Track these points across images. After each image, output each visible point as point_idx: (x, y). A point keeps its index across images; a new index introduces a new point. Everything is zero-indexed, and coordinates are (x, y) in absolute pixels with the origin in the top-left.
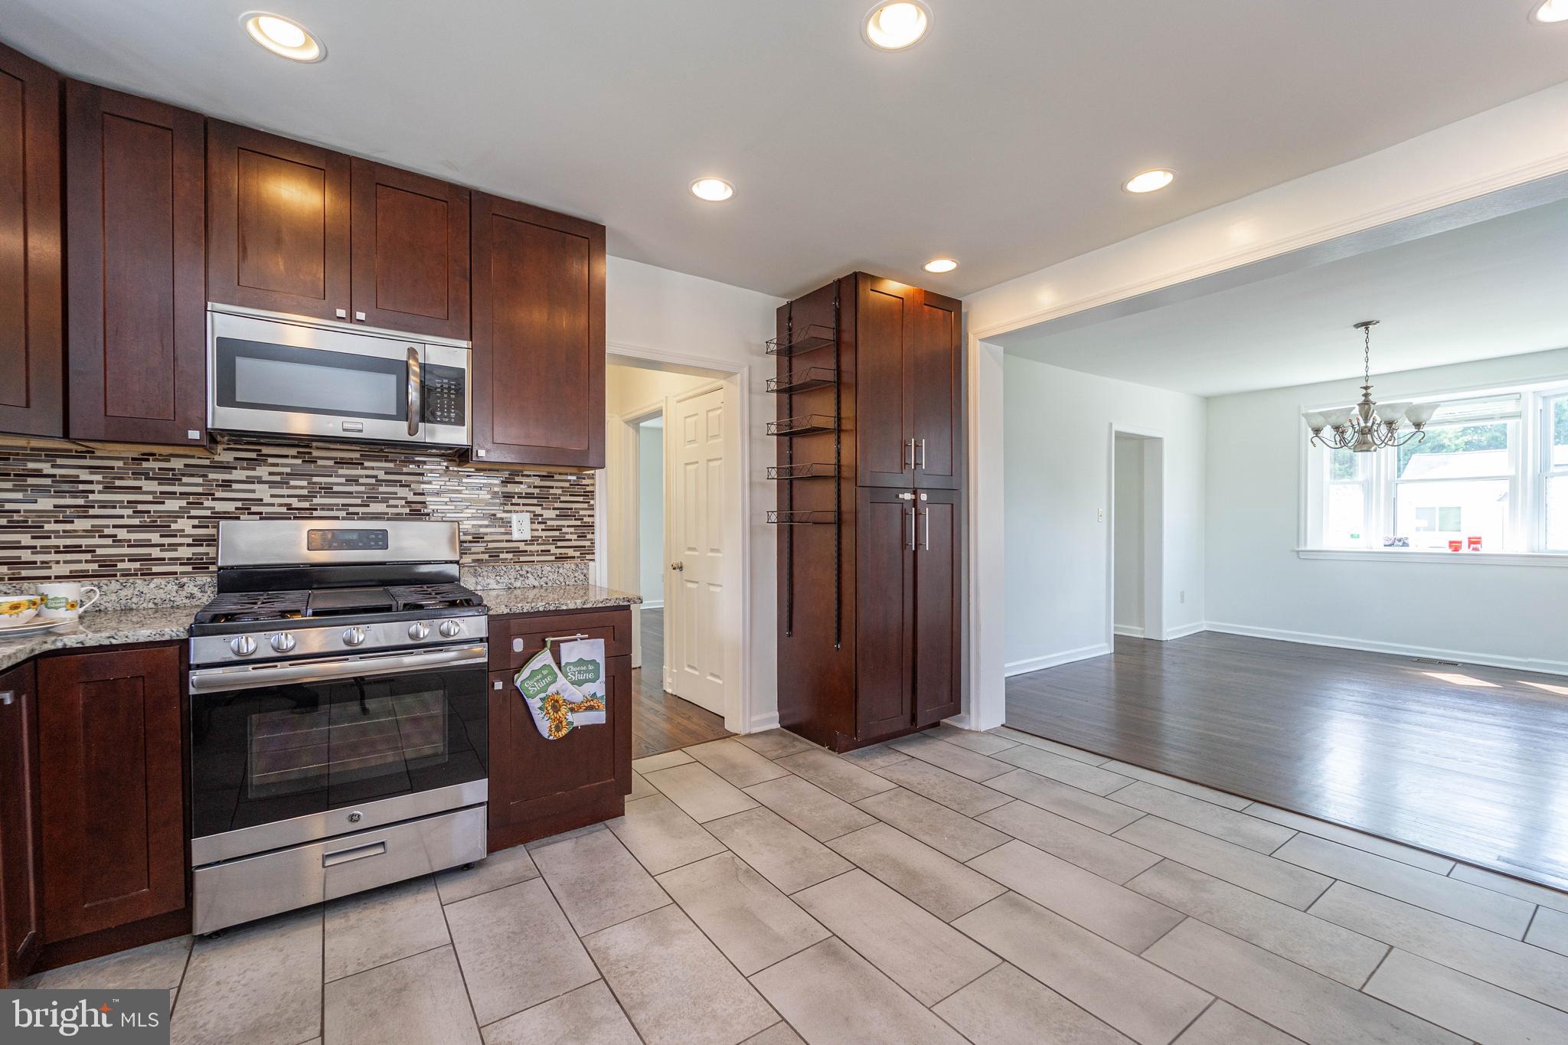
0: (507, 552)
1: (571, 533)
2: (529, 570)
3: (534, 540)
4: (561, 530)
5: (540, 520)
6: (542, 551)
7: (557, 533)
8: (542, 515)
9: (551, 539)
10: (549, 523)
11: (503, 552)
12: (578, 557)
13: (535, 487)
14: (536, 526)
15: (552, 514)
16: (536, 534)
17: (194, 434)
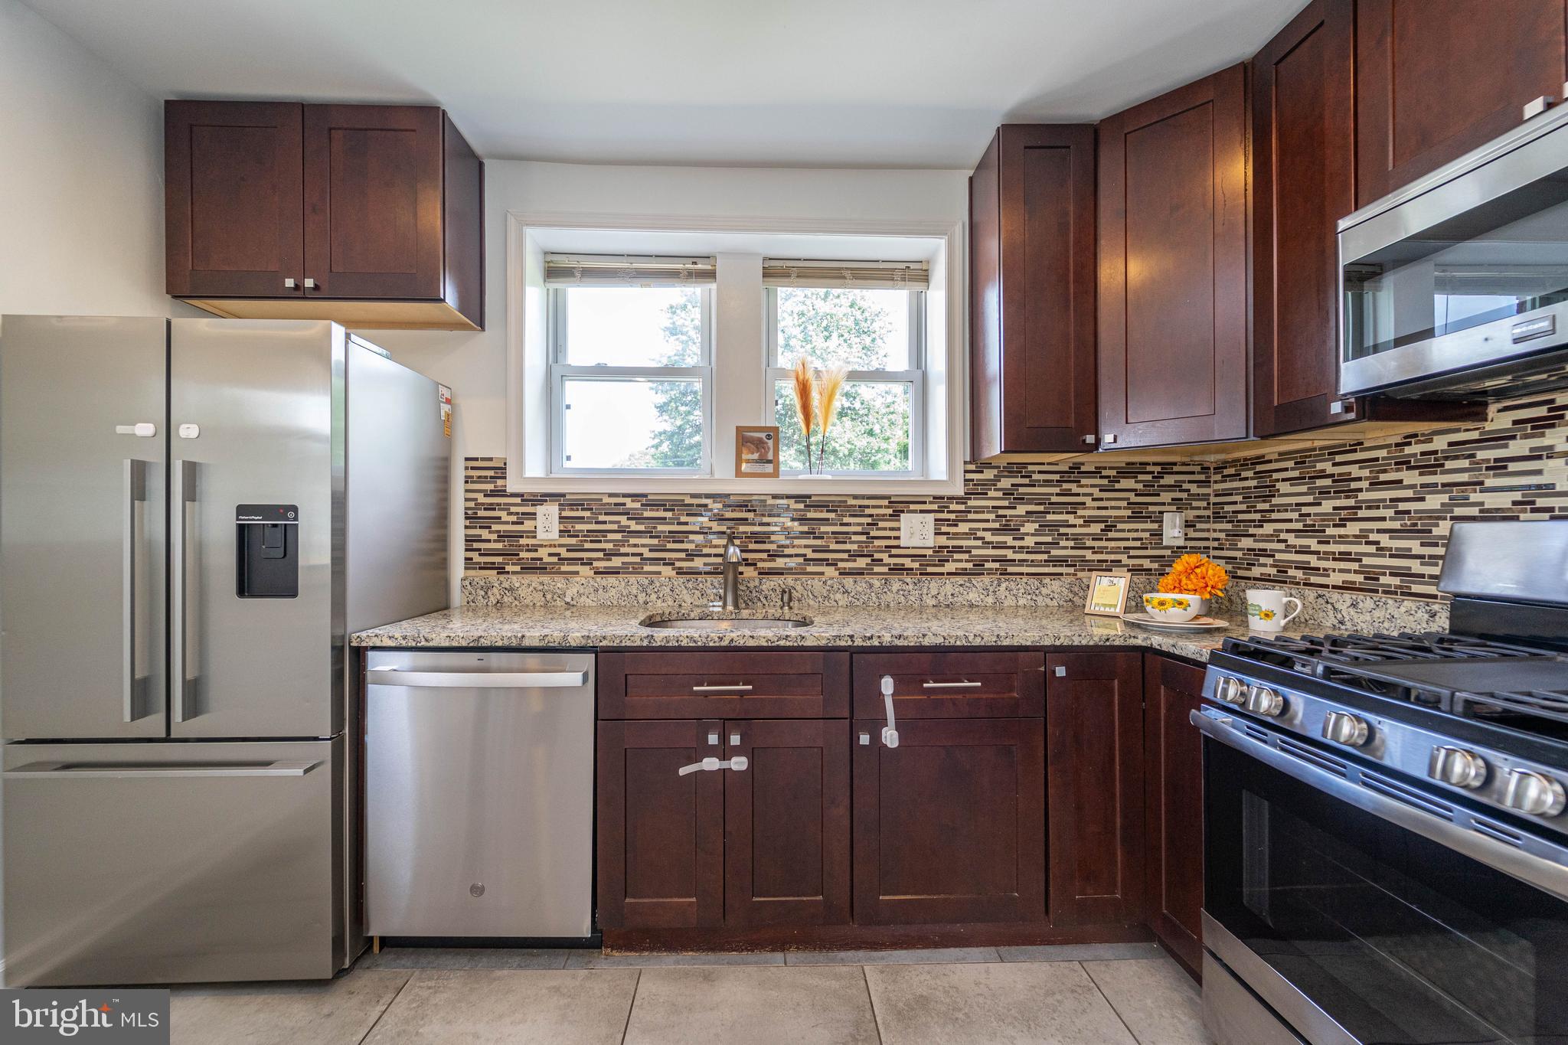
17: (1336, 408)
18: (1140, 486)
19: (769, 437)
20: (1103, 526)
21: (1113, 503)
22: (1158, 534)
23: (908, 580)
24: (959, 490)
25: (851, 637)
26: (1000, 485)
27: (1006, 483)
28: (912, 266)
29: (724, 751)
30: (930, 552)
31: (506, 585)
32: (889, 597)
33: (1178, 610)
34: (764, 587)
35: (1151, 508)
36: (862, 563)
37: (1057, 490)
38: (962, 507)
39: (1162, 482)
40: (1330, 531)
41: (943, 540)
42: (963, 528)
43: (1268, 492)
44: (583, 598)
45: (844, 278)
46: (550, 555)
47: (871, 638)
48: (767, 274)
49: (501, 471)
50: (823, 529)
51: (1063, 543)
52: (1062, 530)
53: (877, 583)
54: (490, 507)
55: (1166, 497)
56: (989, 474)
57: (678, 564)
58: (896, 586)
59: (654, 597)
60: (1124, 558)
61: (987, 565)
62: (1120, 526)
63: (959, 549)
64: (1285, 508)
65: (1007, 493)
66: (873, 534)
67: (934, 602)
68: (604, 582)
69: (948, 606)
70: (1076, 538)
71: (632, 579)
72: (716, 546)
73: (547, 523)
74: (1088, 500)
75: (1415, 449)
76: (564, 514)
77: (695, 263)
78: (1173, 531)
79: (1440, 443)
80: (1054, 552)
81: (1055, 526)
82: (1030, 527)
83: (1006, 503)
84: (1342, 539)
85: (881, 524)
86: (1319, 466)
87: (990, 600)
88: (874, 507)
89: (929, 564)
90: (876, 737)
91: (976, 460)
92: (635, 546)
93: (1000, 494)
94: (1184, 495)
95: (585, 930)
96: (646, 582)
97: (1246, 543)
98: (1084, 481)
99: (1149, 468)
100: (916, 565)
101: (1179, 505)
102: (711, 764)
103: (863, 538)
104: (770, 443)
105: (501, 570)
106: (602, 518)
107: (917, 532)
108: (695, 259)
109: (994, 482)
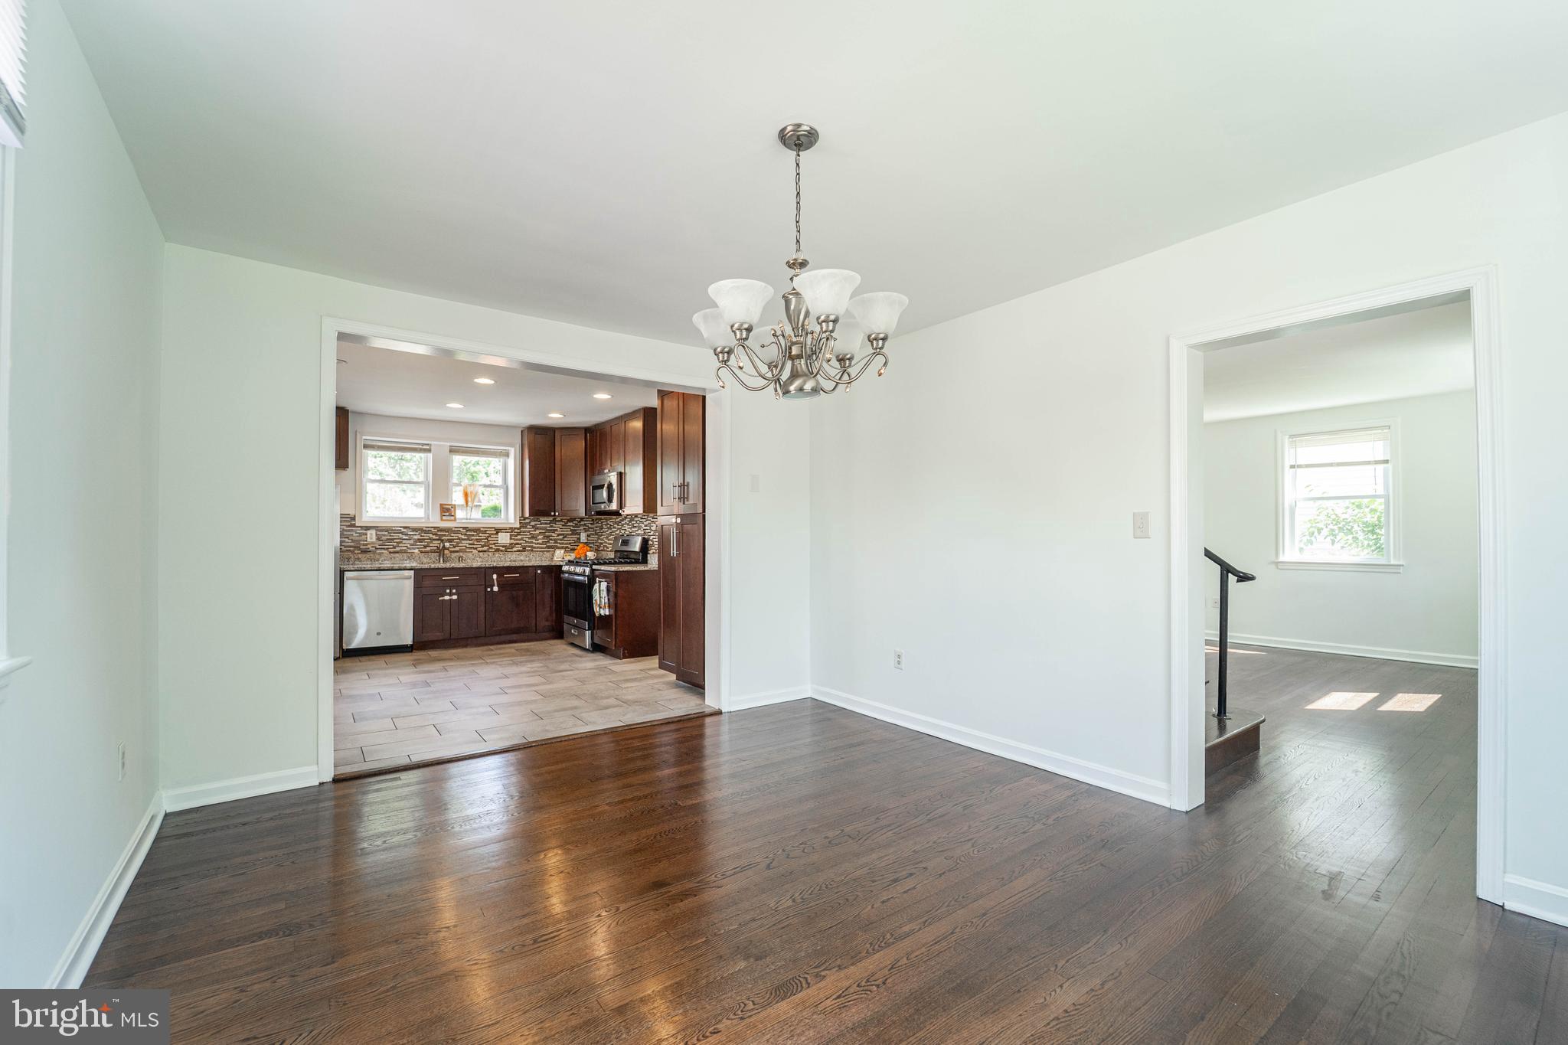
17: (593, 513)
18: (573, 525)
19: (452, 507)
20: (562, 536)
21: (566, 530)
22: (579, 539)
23: (501, 552)
24: (518, 526)
25: (484, 565)
27: (533, 523)
28: (505, 453)
29: (451, 594)
30: (508, 545)
31: (356, 557)
32: (496, 557)
33: (569, 556)
34: (452, 556)
35: (577, 531)
36: (485, 548)
37: (549, 526)
38: (519, 531)
39: (580, 524)
40: (609, 538)
41: (512, 541)
42: (519, 537)
43: (602, 528)
44: (386, 561)
45: (479, 454)
46: (372, 547)
47: (488, 565)
48: (450, 451)
49: (354, 518)
50: (472, 537)
51: (550, 541)
52: (550, 538)
53: (490, 554)
54: (349, 531)
55: (582, 528)
56: (527, 521)
57: (421, 550)
58: (497, 554)
59: (413, 560)
60: (569, 546)
61: (527, 548)
62: (568, 536)
63: (518, 544)
65: (533, 527)
66: (489, 539)
67: (510, 558)
68: (396, 554)
69: (515, 559)
70: (554, 540)
71: (405, 554)
72: (435, 544)
73: (371, 536)
74: (559, 529)
76: (378, 533)
78: (583, 537)
80: (547, 544)
81: (548, 537)
82: (540, 537)
83: (533, 529)
85: (492, 536)
87: (527, 559)
88: (489, 531)
89: (507, 548)
90: (492, 589)
91: (523, 517)
92: (405, 544)
93: (531, 527)
94: (586, 527)
95: (409, 641)
96: (410, 555)
98: (557, 523)
99: (575, 520)
100: (504, 548)
101: (585, 530)
102: (447, 598)
103: (486, 540)
104: (453, 509)
105: (353, 552)
106: (392, 534)
107: (504, 538)
108: (423, 445)
109: (529, 524)
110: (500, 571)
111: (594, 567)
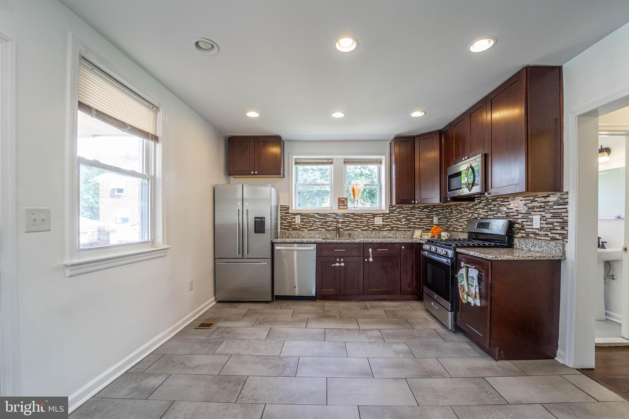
0: (532, 234)
1: (558, 226)
2: (537, 243)
3: (541, 229)
4: (553, 224)
5: (544, 219)
6: (545, 235)
7: (551, 226)
8: (545, 217)
9: (549, 229)
10: (548, 220)
11: (530, 234)
12: (561, 240)
13: (542, 202)
14: (542, 222)
15: (548, 216)
16: (542, 226)
17: (448, 199)
18: (428, 211)
19: (345, 200)
20: (420, 220)
21: (422, 215)
22: (432, 221)
23: (376, 232)
24: (388, 212)
25: (364, 241)
26: (397, 211)
27: (398, 210)
28: (378, 160)
29: (340, 262)
30: (381, 226)
31: (289, 233)
32: (372, 235)
33: (427, 236)
34: (345, 233)
35: (431, 216)
36: (366, 228)
37: (410, 212)
38: (388, 216)
39: (433, 210)
40: (459, 221)
41: (384, 223)
42: (389, 220)
43: (451, 213)
44: (306, 236)
45: (362, 163)
46: (298, 226)
47: (367, 241)
48: (345, 163)
49: (288, 208)
50: (358, 220)
51: (411, 224)
52: (411, 221)
53: (369, 232)
54: (286, 216)
55: (434, 213)
56: (394, 208)
57: (326, 228)
58: (374, 233)
59: (321, 235)
60: (425, 227)
61: (394, 228)
62: (424, 220)
63: (388, 225)
64: (453, 216)
65: (398, 213)
66: (368, 221)
67: (382, 236)
68: (310, 232)
69: (385, 237)
70: (414, 222)
71: (316, 232)
72: (334, 224)
73: (298, 220)
75: (468, 206)
76: (301, 217)
77: (328, 160)
78: (435, 220)
79: (471, 205)
80: (409, 225)
81: (409, 220)
82: (403, 220)
83: (398, 215)
84: (461, 222)
85: (370, 219)
86: (459, 208)
87: (394, 236)
88: (369, 216)
89: (380, 228)
90: (368, 260)
91: (391, 206)
92: (317, 224)
93: (397, 213)
94: (438, 213)
95: (313, 294)
96: (319, 232)
97: (449, 223)
98: (416, 210)
99: (430, 207)
100: (378, 228)
101: (437, 215)
102: (337, 264)
103: (367, 222)
104: (346, 201)
105: (288, 230)
106: (309, 218)
107: (378, 221)
108: (328, 159)
109: (395, 210)
110: (376, 246)
111: (458, 250)
